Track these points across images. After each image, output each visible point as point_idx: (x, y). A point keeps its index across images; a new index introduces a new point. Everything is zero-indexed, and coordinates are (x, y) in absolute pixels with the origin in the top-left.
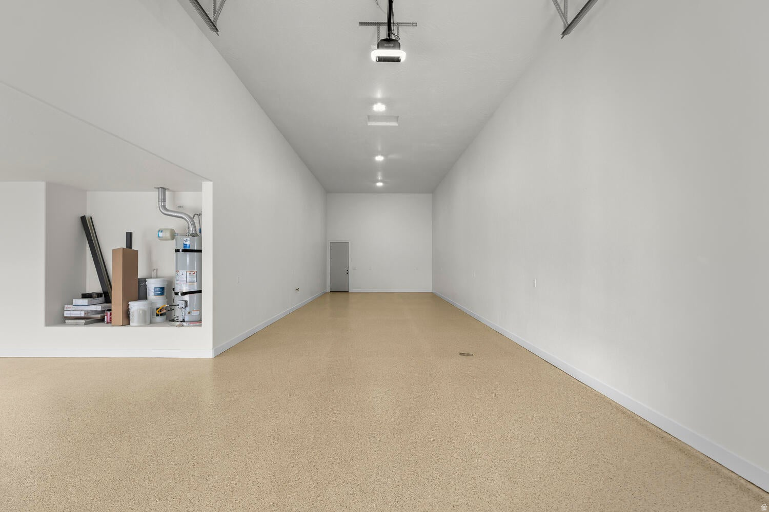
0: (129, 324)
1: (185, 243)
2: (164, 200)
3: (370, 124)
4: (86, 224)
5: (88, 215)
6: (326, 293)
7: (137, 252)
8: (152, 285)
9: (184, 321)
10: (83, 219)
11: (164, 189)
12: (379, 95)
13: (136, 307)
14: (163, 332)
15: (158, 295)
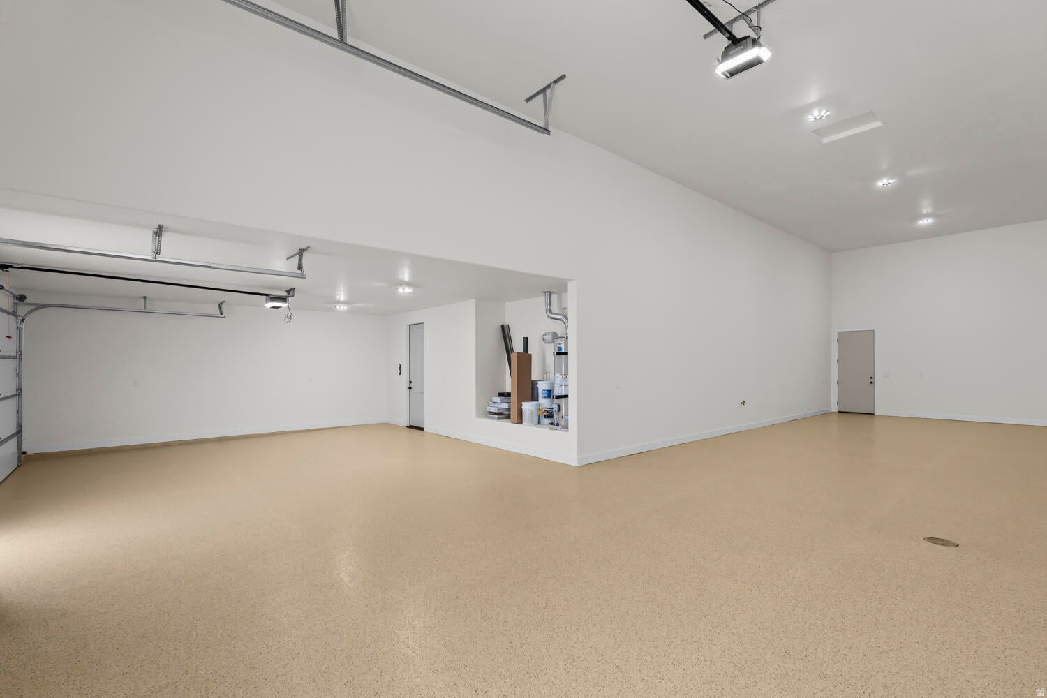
0: (522, 423)
1: (559, 346)
2: (550, 304)
3: (826, 140)
4: (505, 331)
5: (506, 324)
6: (829, 413)
7: (531, 355)
8: (542, 387)
9: (558, 425)
10: (502, 326)
11: (550, 293)
12: (813, 96)
13: (527, 407)
14: (545, 432)
15: (545, 397)
